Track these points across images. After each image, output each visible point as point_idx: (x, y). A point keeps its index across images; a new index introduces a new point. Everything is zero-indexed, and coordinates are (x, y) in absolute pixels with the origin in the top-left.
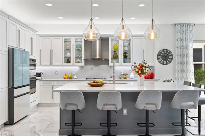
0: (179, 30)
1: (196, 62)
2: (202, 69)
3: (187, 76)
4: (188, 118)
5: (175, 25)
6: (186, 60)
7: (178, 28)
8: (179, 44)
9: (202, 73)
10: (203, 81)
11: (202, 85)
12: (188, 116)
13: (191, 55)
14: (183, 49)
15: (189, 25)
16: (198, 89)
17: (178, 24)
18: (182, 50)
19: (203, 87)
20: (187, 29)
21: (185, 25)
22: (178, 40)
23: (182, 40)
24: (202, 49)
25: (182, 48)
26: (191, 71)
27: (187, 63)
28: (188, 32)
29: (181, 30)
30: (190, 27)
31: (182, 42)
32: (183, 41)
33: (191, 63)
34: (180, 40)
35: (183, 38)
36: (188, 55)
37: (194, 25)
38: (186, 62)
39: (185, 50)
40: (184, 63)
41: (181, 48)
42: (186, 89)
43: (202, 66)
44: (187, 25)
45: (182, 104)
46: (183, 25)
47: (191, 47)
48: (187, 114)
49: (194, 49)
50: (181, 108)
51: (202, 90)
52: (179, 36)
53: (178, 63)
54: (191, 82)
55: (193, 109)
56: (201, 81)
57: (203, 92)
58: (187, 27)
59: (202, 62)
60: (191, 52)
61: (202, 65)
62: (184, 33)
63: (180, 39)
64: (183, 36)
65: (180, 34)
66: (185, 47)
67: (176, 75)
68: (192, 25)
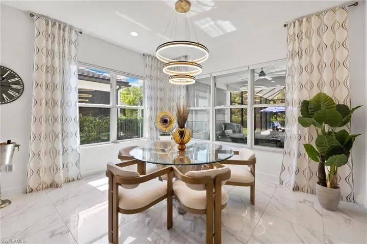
0: (42, 29)
5: (32, 15)
6: (60, 98)
7: (40, 25)
8: (43, 60)
13: (73, 89)
14: (54, 74)
15: (67, 28)
17: (39, 16)
18: (50, 76)
20: (64, 35)
21: (57, 24)
22: (40, 51)
23: (50, 53)
26: (73, 119)
28: (67, 41)
29: (47, 32)
30: (70, 32)
32: (53, 58)
33: (73, 103)
34: (45, 52)
35: (54, 51)
36: (65, 88)
37: (81, 33)
38: (60, 100)
39: (58, 77)
40: (55, 103)
41: (48, 69)
44: (62, 26)
46: (54, 24)
47: (73, 73)
52: (42, 42)
53: (38, 102)
58: (64, 30)
62: (56, 39)
63: (45, 48)
64: (53, 46)
66: (58, 70)
67: (33, 129)
68: (76, 31)
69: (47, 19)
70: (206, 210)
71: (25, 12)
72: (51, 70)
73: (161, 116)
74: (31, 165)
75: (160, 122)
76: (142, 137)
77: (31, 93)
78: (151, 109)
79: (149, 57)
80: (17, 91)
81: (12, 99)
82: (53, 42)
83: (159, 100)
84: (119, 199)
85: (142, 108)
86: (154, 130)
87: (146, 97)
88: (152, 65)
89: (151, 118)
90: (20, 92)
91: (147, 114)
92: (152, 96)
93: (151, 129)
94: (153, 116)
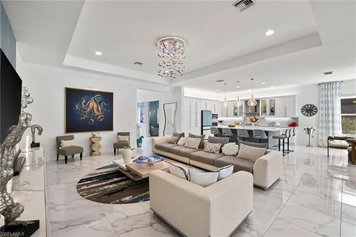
0: (323, 88)
1: (345, 114)
5: (320, 84)
8: (324, 99)
14: (328, 104)
17: (322, 84)
20: (333, 86)
21: (329, 83)
30: (336, 84)
31: (326, 97)
35: (328, 95)
37: (342, 81)
44: (333, 83)
52: (323, 93)
67: (320, 124)
69: (325, 83)
71: (317, 84)
72: (327, 102)
74: (320, 137)
77: (320, 112)
80: (315, 111)
81: (314, 114)
82: (328, 91)
90: (316, 112)
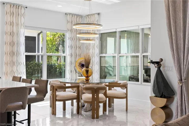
0: (8, 11)
1: (28, 52)
2: (35, 61)
3: (17, 70)
4: (16, 122)
5: (4, 4)
6: (16, 50)
7: (7, 8)
8: (8, 29)
9: (35, 66)
10: (36, 75)
11: (33, 81)
12: (16, 119)
13: (23, 44)
14: (13, 36)
15: (20, 7)
16: (29, 85)
17: (7, 3)
18: (11, 37)
19: (33, 82)
20: (18, 11)
21: (15, 5)
22: (7, 23)
23: (12, 24)
24: (35, 37)
25: (12, 34)
26: (22, 63)
27: (18, 54)
28: (20, 15)
29: (11, 12)
30: (21, 9)
31: (11, 26)
32: (13, 26)
33: (23, 53)
34: (9, 24)
35: (13, 22)
36: (18, 44)
37: (26, 7)
38: (16, 52)
39: (15, 37)
40: (14, 54)
41: (10, 34)
42: (17, 86)
43: (36, 58)
44: (18, 6)
45: (9, 105)
46: (14, 6)
47: (22, 34)
48: (15, 118)
49: (26, 37)
50: (7, 111)
51: (33, 86)
52: (8, 18)
53: (6, 54)
54: (21, 77)
55: (22, 110)
56: (34, 76)
57: (34, 88)
58: (18, 8)
59: (35, 52)
60: (23, 40)
61: (36, 56)
62: (15, 15)
63: (9, 22)
64: (13, 19)
65: (9, 16)
66: (15, 33)
68: (24, 7)
69: (10, 4)
70: (92, 102)
73: (79, 61)
75: (79, 66)
76: (64, 78)
78: (72, 55)
79: (70, 15)
83: (78, 48)
84: (56, 96)
85: (64, 55)
86: (73, 72)
87: (68, 47)
88: (72, 21)
89: (71, 63)
91: (68, 60)
92: (72, 45)
93: (71, 72)
94: (73, 61)
